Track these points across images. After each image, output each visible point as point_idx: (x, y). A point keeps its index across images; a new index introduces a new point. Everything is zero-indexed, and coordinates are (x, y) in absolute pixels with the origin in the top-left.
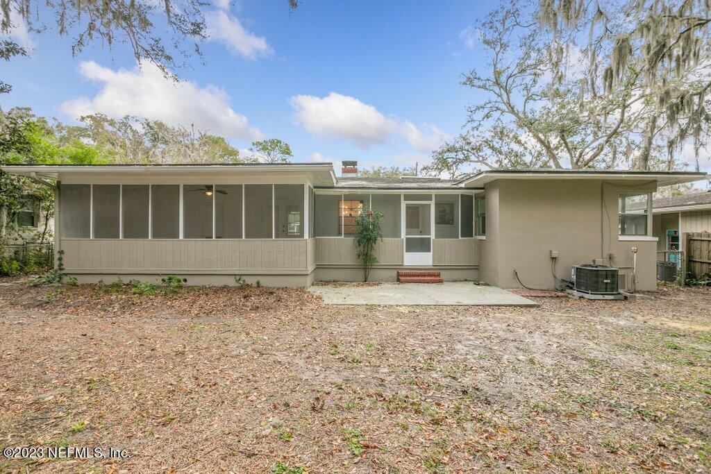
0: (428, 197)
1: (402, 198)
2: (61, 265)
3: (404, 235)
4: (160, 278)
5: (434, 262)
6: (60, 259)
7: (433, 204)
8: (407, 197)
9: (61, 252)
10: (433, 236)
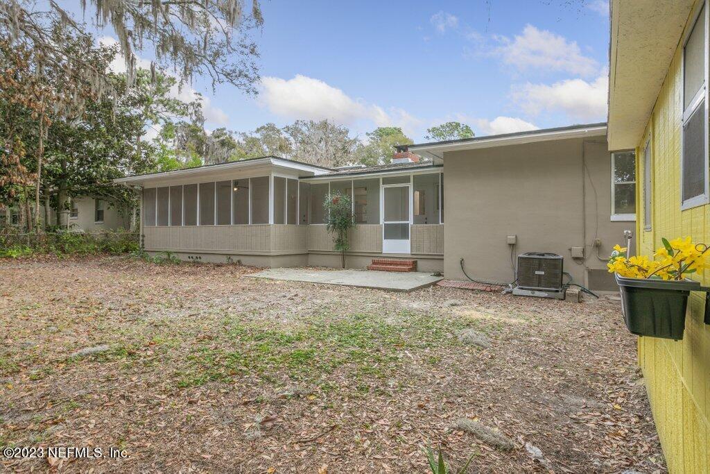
0: (406, 179)
1: (381, 181)
2: (143, 245)
3: (382, 221)
4: (187, 255)
5: (411, 251)
6: (143, 241)
7: (411, 186)
8: (386, 181)
9: (143, 236)
10: (411, 222)
